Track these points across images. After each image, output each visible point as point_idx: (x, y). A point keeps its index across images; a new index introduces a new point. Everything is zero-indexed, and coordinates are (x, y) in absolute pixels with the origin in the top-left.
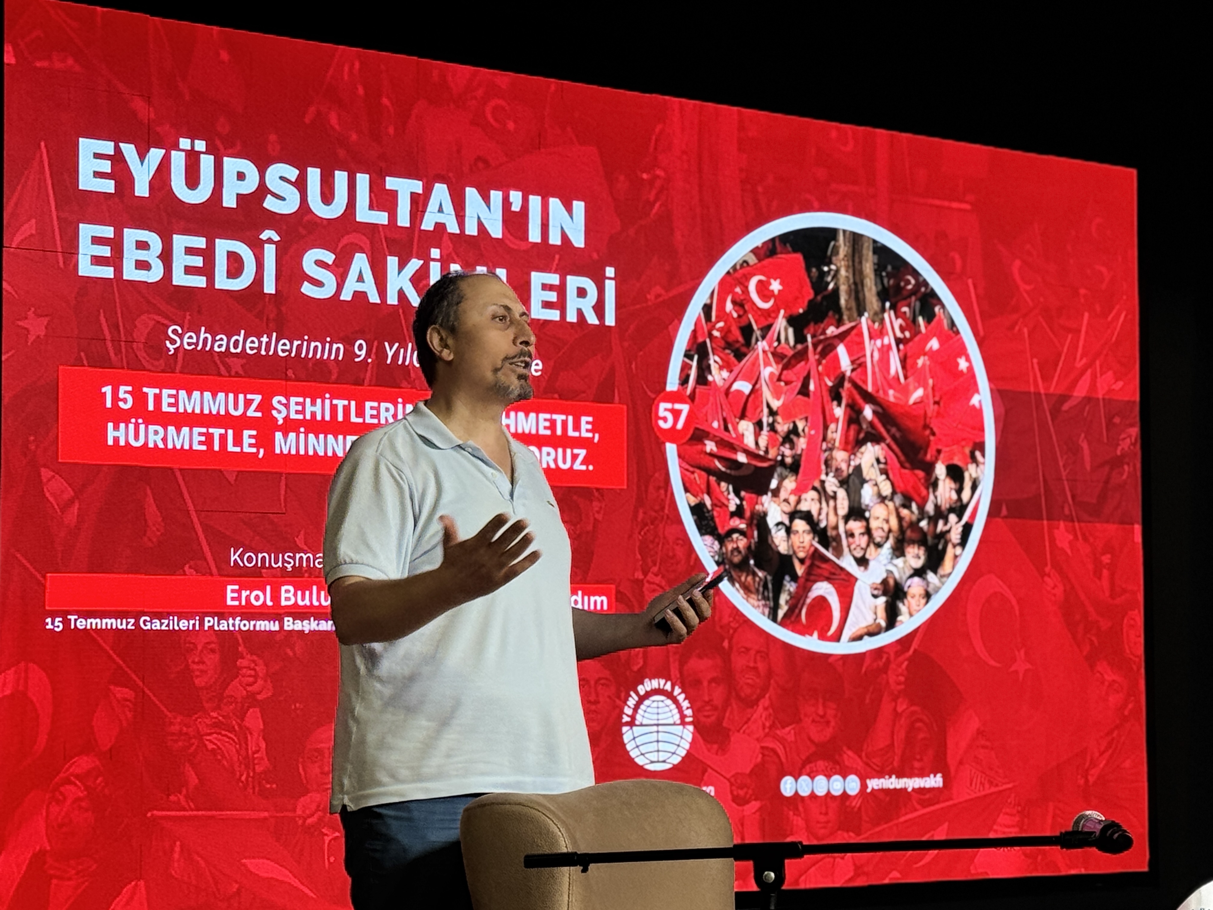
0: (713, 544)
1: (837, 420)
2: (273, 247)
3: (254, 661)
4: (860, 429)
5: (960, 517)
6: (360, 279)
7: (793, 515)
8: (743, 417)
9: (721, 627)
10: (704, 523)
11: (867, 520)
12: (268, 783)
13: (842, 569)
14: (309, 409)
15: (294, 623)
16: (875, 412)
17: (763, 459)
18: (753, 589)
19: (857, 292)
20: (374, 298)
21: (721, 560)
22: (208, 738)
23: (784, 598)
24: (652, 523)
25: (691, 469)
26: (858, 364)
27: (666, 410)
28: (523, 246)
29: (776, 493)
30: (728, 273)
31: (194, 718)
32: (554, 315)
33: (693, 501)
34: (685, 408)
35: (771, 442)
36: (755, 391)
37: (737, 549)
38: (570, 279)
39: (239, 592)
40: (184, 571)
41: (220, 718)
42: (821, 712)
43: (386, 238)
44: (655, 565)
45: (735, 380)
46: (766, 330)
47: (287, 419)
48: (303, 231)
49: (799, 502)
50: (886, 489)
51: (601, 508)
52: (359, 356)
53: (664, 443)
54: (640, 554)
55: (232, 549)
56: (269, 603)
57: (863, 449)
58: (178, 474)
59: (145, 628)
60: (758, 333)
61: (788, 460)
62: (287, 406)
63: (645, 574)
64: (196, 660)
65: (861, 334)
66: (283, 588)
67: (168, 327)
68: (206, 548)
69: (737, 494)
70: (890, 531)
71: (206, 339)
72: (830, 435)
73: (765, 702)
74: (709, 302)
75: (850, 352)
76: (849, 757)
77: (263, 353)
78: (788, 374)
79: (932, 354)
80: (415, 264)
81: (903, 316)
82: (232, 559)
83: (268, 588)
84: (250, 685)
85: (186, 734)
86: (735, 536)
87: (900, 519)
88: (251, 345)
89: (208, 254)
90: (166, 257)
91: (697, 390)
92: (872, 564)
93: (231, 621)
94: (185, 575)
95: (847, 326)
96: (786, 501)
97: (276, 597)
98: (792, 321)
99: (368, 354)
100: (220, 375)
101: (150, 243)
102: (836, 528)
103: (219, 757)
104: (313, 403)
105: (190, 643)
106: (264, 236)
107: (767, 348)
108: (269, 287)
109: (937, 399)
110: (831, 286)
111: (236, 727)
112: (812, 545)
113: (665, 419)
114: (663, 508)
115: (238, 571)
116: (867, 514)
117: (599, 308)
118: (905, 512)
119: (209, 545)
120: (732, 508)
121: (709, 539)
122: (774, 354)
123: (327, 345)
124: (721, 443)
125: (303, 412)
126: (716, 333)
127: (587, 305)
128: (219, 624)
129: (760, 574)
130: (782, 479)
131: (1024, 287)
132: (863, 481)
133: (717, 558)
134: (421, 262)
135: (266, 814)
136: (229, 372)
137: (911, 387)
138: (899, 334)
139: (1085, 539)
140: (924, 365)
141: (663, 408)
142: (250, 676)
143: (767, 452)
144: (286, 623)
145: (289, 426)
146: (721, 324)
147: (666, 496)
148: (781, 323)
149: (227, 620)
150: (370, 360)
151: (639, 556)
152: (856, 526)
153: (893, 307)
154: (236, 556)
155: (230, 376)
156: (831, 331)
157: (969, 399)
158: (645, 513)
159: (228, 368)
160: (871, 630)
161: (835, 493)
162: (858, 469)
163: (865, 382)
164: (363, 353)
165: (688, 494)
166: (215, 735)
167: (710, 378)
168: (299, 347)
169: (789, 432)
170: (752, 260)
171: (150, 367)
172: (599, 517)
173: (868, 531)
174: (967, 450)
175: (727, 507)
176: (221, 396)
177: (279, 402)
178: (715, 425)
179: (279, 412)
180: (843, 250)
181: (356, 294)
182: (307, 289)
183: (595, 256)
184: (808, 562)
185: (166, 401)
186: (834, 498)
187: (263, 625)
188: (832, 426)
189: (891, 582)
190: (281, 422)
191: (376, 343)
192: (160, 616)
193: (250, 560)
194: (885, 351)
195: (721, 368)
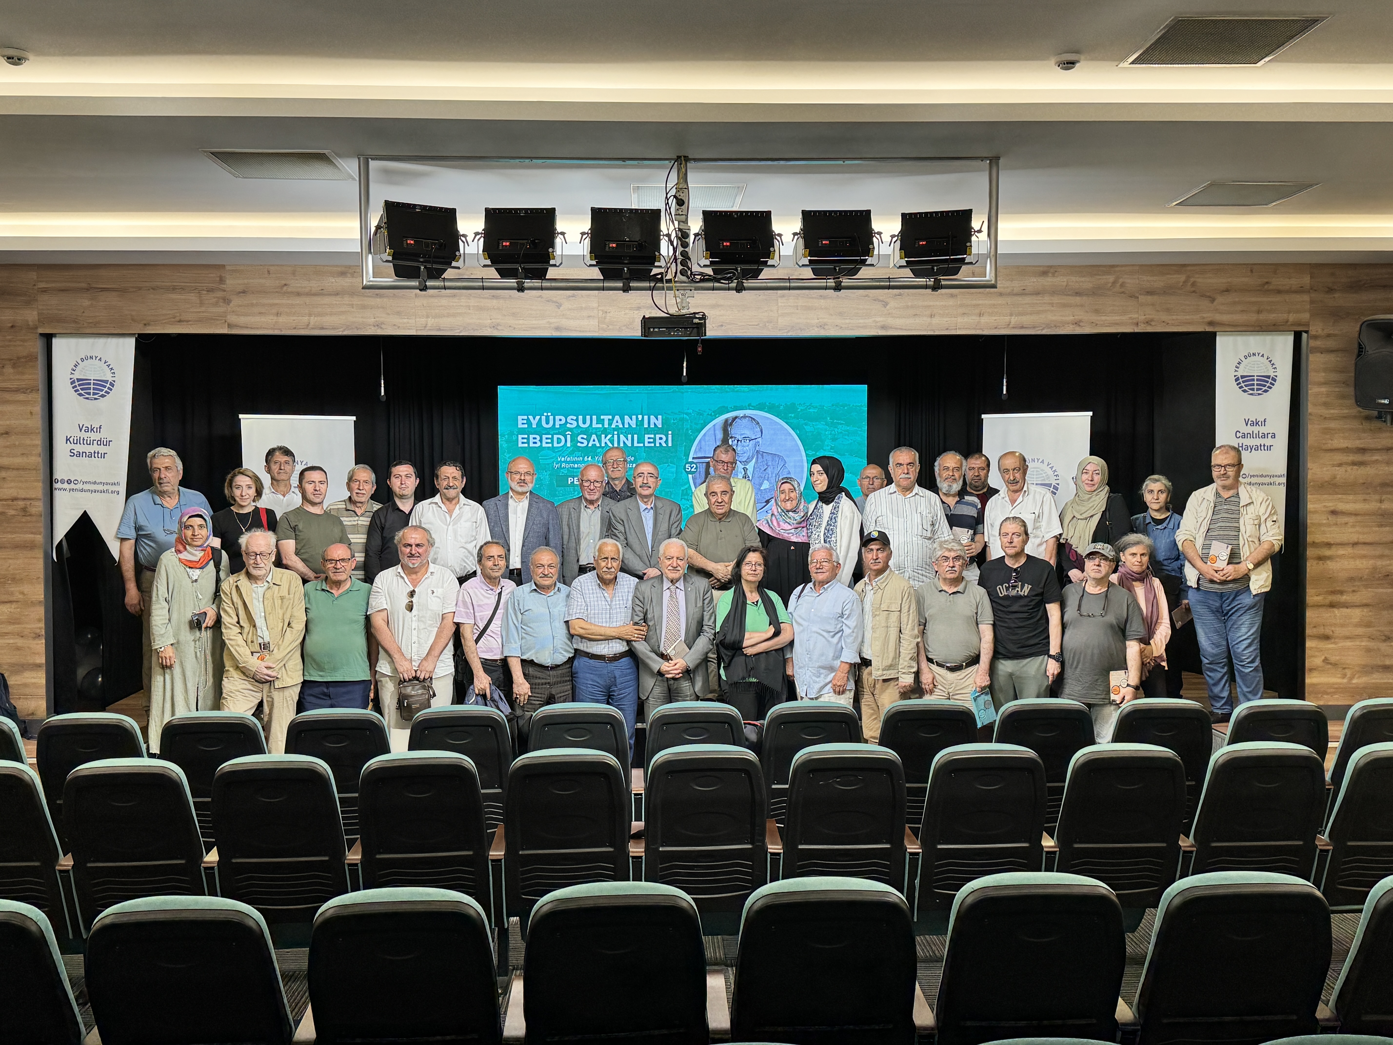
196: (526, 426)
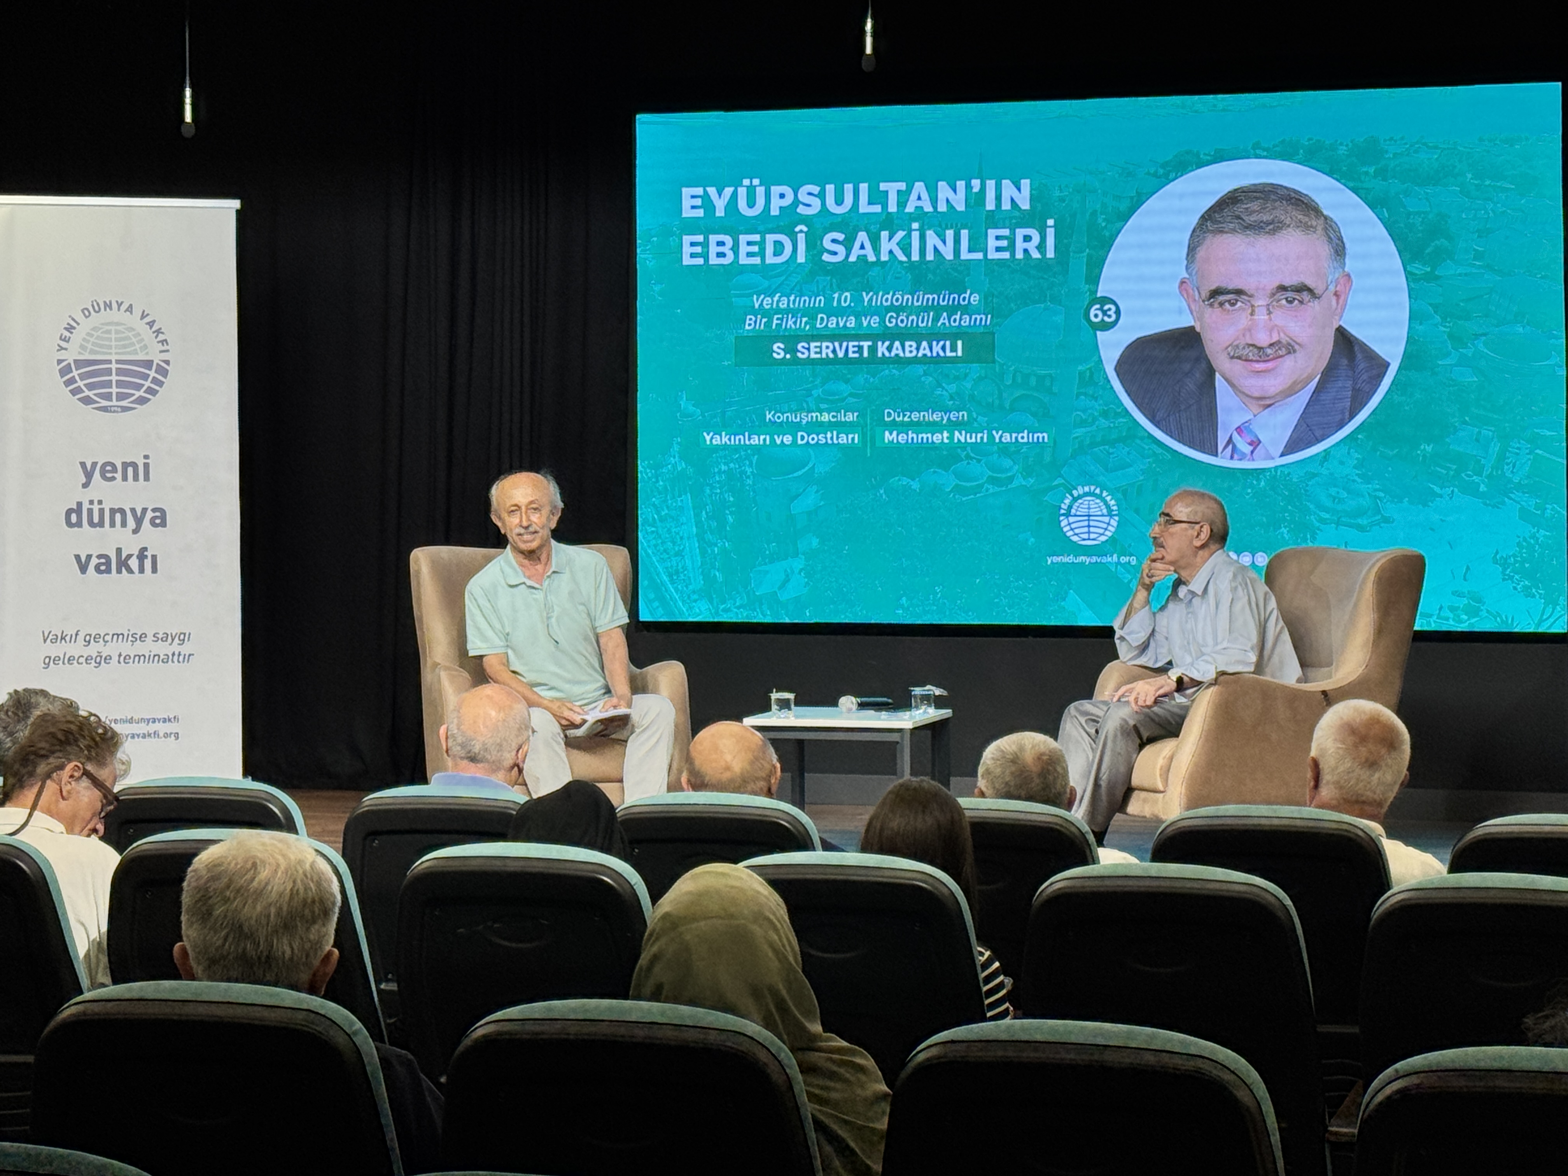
28: (981, 213)
32: (1006, 255)
38: (1018, 230)
89: (762, 244)
101: (725, 241)
134: (905, 233)
181: (859, 257)
183: (1039, 214)
196: (700, 213)
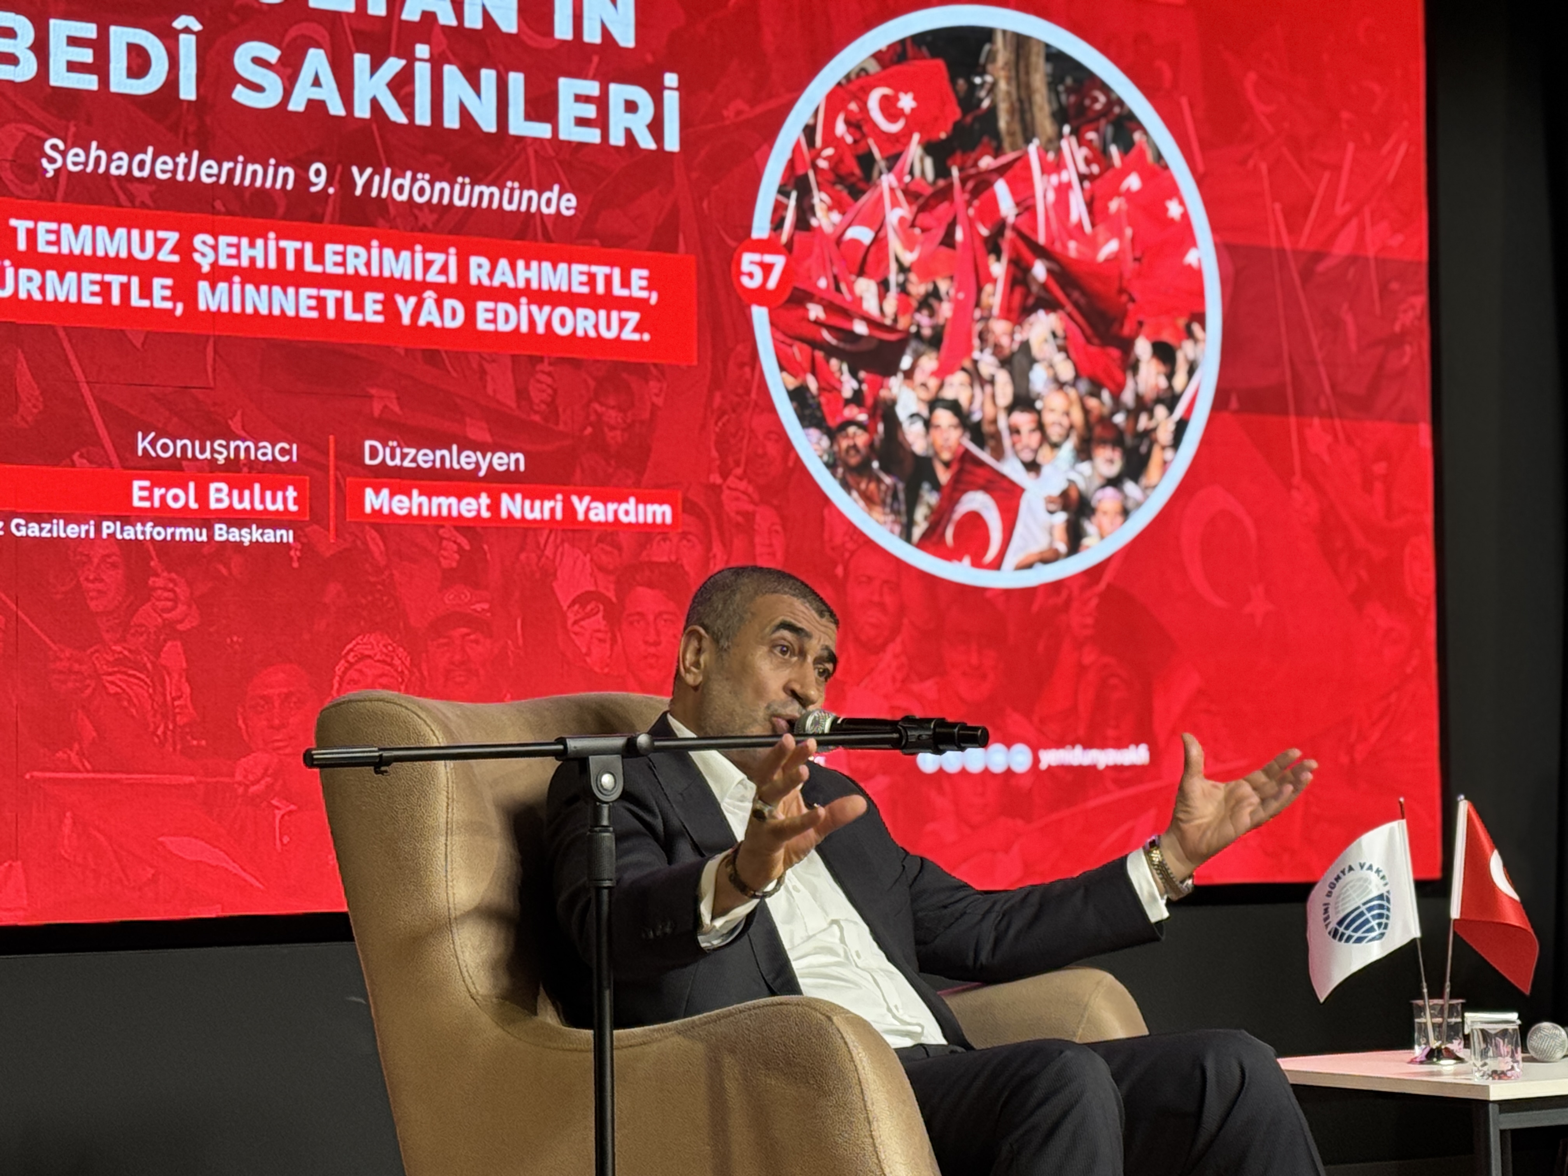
0: (820, 439)
1: (994, 281)
2: (193, 39)
3: (171, 580)
4: (1028, 293)
5: (1171, 409)
6: (317, 83)
7: (934, 404)
8: (861, 273)
9: (833, 549)
10: (807, 412)
11: (1039, 413)
12: (194, 738)
13: (1003, 477)
14: (246, 253)
15: (228, 532)
16: (1050, 272)
17: (892, 329)
18: (877, 499)
19: (1022, 112)
20: (336, 108)
21: (831, 461)
22: (110, 678)
23: (921, 513)
24: (734, 411)
25: (789, 341)
26: (1026, 206)
27: (752, 263)
28: (546, 44)
29: (909, 375)
30: (839, 84)
31: (89, 652)
32: (592, 136)
33: (792, 383)
34: (779, 261)
35: (903, 308)
36: (879, 241)
37: (855, 447)
38: (613, 88)
39: (150, 490)
40: (72, 461)
41: (126, 653)
42: (974, 660)
43: (351, 29)
44: (737, 464)
45: (850, 225)
46: (893, 160)
47: (214, 265)
48: (233, 18)
49: (941, 386)
50: (1066, 371)
51: (661, 390)
52: (315, 185)
53: (749, 307)
54: (717, 450)
55: (140, 435)
56: (193, 505)
57: (1033, 318)
58: (62, 334)
59: (18, 534)
60: (882, 164)
61: (927, 332)
62: (215, 248)
63: (725, 476)
64: (91, 577)
65: (1028, 167)
66: (213, 486)
67: (44, 140)
68: (102, 431)
69: (854, 373)
70: (1071, 427)
71: (98, 159)
72: (985, 299)
73: (895, 647)
74: (811, 122)
75: (1014, 192)
76: (1015, 720)
77: (180, 177)
78: (925, 219)
79: (1129, 195)
80: (393, 65)
81: (1089, 144)
82: (140, 447)
83: (192, 486)
84: (169, 610)
85: (77, 673)
86: (852, 430)
87: (1086, 411)
88: (163, 168)
89: (101, 46)
90: (40, 48)
91: (796, 238)
92: (1046, 470)
93: (139, 527)
94: (73, 465)
95: (1010, 156)
96: (924, 385)
97: (202, 496)
98: (930, 148)
99: (329, 182)
100: (119, 205)
101: (17, 29)
102: (994, 421)
103: (125, 704)
104: (252, 245)
105: (81, 554)
106: (179, 23)
107: (895, 184)
108: (188, 91)
109: (1138, 254)
110: (986, 104)
111: (149, 665)
112: (960, 445)
113: (751, 275)
114: (748, 392)
115: (148, 464)
116: (1039, 405)
117: (656, 127)
118: (1092, 403)
119: (107, 427)
120: (847, 393)
121: (814, 433)
122: (906, 192)
123: (271, 170)
124: (829, 307)
125: (238, 256)
126: (823, 164)
127: (639, 123)
128: (122, 531)
129: (888, 480)
130: (917, 356)
131: (1261, 109)
132: (1032, 361)
133: (826, 458)
134: (402, 63)
135: (192, 779)
136: (132, 202)
137: (1101, 238)
138: (1083, 169)
139: (1349, 441)
140: (1119, 210)
141: (748, 261)
142: (167, 599)
143: (895, 320)
144: (217, 532)
145: (219, 274)
146: (829, 152)
147: (753, 375)
148: (914, 150)
149: (134, 526)
150: (331, 190)
151: (714, 454)
152: (1023, 419)
153: (1075, 132)
154: (146, 443)
155: (134, 207)
156: (986, 162)
157: (1184, 254)
158: (723, 397)
159: (131, 198)
160: (1047, 556)
161: (993, 377)
162: (1025, 346)
163: (1035, 230)
164: (322, 181)
165: (785, 374)
166: (119, 676)
167: (814, 222)
168: (231, 173)
169: (928, 295)
170: (873, 68)
171: (20, 193)
172: (659, 401)
173: (1040, 427)
174: (1182, 322)
175: (839, 391)
176: (121, 232)
177: (204, 243)
178: (822, 283)
179: (203, 255)
180: (1003, 54)
181: (311, 103)
182: (240, 94)
183: (649, 58)
184: (955, 467)
185: (42, 238)
186: (992, 381)
187: (184, 533)
188: (988, 288)
189: (1074, 494)
190: (206, 269)
191: (339, 168)
192: (39, 519)
193: (165, 448)
194: (1063, 190)
195: (830, 209)
